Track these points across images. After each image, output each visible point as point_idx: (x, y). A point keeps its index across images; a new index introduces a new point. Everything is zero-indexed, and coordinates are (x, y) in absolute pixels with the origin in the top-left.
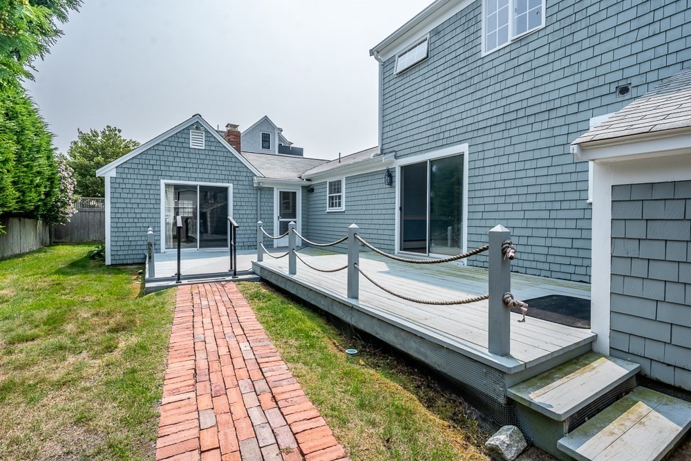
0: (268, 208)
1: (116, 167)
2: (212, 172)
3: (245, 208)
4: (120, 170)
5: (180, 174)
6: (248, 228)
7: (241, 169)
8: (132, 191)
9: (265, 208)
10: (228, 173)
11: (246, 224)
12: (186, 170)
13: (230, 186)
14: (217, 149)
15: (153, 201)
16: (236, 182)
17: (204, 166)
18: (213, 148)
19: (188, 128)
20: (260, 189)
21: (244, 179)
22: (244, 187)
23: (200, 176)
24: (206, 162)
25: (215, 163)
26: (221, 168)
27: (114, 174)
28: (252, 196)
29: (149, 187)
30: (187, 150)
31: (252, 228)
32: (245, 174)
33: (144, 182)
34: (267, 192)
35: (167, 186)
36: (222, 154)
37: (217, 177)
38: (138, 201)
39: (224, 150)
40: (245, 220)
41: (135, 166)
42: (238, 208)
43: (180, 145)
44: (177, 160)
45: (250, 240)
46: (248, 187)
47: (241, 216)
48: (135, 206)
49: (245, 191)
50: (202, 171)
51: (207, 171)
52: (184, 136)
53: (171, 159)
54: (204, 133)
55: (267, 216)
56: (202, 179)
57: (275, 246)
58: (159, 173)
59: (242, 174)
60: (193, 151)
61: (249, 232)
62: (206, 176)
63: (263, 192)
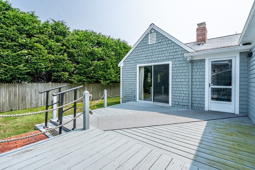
0: (200, 77)
1: (123, 62)
2: (160, 56)
3: (180, 77)
4: (125, 63)
5: (145, 60)
6: (182, 92)
7: (177, 50)
8: (128, 72)
9: (197, 77)
10: (169, 54)
11: (181, 89)
12: (147, 57)
13: (170, 63)
14: (163, 40)
15: (134, 76)
16: (174, 60)
17: (156, 53)
18: (160, 41)
19: (148, 34)
20: (192, 62)
21: (179, 56)
22: (180, 62)
23: (154, 59)
24: (156, 50)
25: (161, 50)
26: (165, 52)
27: (122, 65)
28: (186, 68)
29: (133, 69)
30: (147, 47)
31: (185, 92)
32: (180, 53)
33: (131, 67)
34: (199, 64)
35: (140, 67)
36: (165, 43)
37: (162, 58)
38: (129, 76)
39: (166, 40)
40: (180, 86)
41: (129, 60)
42: (175, 77)
43: (145, 44)
44: (143, 53)
45: (184, 101)
46: (182, 62)
47: (177, 83)
48: (128, 78)
49: (181, 65)
50: (155, 56)
51: (157, 56)
52: (146, 39)
53: (141, 53)
54: (155, 33)
55: (198, 83)
56: (155, 61)
57: (206, 109)
58: (136, 61)
59: (178, 53)
60: (150, 46)
61: (183, 95)
62: (156, 59)
63: (195, 64)
